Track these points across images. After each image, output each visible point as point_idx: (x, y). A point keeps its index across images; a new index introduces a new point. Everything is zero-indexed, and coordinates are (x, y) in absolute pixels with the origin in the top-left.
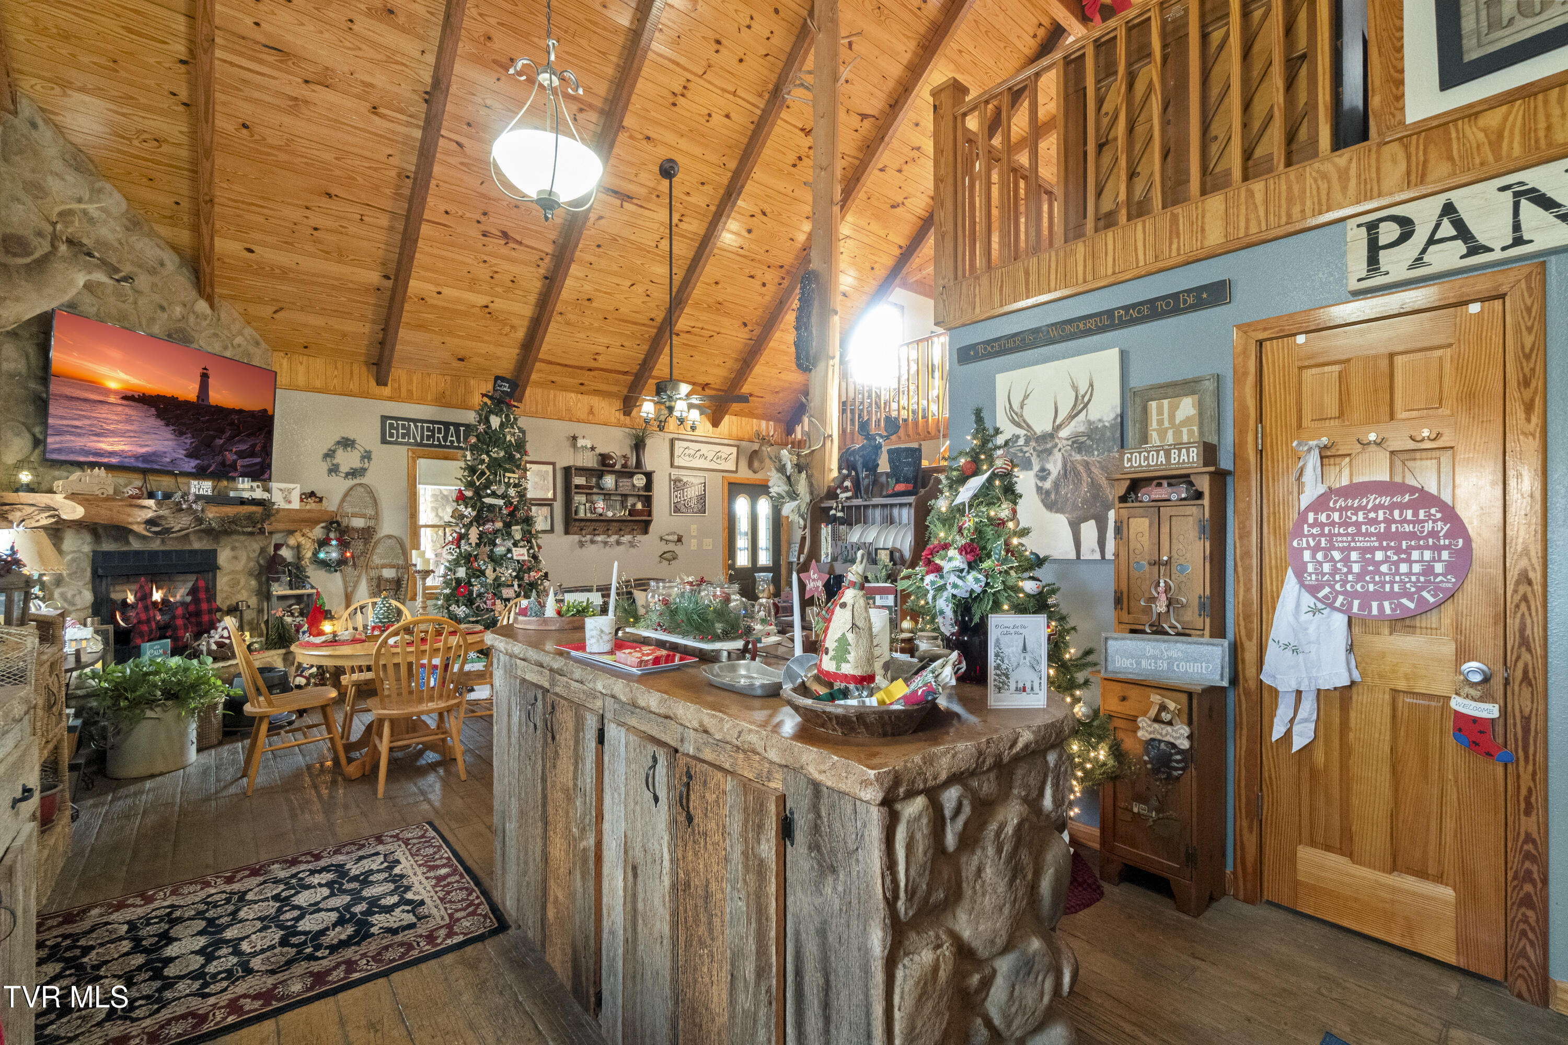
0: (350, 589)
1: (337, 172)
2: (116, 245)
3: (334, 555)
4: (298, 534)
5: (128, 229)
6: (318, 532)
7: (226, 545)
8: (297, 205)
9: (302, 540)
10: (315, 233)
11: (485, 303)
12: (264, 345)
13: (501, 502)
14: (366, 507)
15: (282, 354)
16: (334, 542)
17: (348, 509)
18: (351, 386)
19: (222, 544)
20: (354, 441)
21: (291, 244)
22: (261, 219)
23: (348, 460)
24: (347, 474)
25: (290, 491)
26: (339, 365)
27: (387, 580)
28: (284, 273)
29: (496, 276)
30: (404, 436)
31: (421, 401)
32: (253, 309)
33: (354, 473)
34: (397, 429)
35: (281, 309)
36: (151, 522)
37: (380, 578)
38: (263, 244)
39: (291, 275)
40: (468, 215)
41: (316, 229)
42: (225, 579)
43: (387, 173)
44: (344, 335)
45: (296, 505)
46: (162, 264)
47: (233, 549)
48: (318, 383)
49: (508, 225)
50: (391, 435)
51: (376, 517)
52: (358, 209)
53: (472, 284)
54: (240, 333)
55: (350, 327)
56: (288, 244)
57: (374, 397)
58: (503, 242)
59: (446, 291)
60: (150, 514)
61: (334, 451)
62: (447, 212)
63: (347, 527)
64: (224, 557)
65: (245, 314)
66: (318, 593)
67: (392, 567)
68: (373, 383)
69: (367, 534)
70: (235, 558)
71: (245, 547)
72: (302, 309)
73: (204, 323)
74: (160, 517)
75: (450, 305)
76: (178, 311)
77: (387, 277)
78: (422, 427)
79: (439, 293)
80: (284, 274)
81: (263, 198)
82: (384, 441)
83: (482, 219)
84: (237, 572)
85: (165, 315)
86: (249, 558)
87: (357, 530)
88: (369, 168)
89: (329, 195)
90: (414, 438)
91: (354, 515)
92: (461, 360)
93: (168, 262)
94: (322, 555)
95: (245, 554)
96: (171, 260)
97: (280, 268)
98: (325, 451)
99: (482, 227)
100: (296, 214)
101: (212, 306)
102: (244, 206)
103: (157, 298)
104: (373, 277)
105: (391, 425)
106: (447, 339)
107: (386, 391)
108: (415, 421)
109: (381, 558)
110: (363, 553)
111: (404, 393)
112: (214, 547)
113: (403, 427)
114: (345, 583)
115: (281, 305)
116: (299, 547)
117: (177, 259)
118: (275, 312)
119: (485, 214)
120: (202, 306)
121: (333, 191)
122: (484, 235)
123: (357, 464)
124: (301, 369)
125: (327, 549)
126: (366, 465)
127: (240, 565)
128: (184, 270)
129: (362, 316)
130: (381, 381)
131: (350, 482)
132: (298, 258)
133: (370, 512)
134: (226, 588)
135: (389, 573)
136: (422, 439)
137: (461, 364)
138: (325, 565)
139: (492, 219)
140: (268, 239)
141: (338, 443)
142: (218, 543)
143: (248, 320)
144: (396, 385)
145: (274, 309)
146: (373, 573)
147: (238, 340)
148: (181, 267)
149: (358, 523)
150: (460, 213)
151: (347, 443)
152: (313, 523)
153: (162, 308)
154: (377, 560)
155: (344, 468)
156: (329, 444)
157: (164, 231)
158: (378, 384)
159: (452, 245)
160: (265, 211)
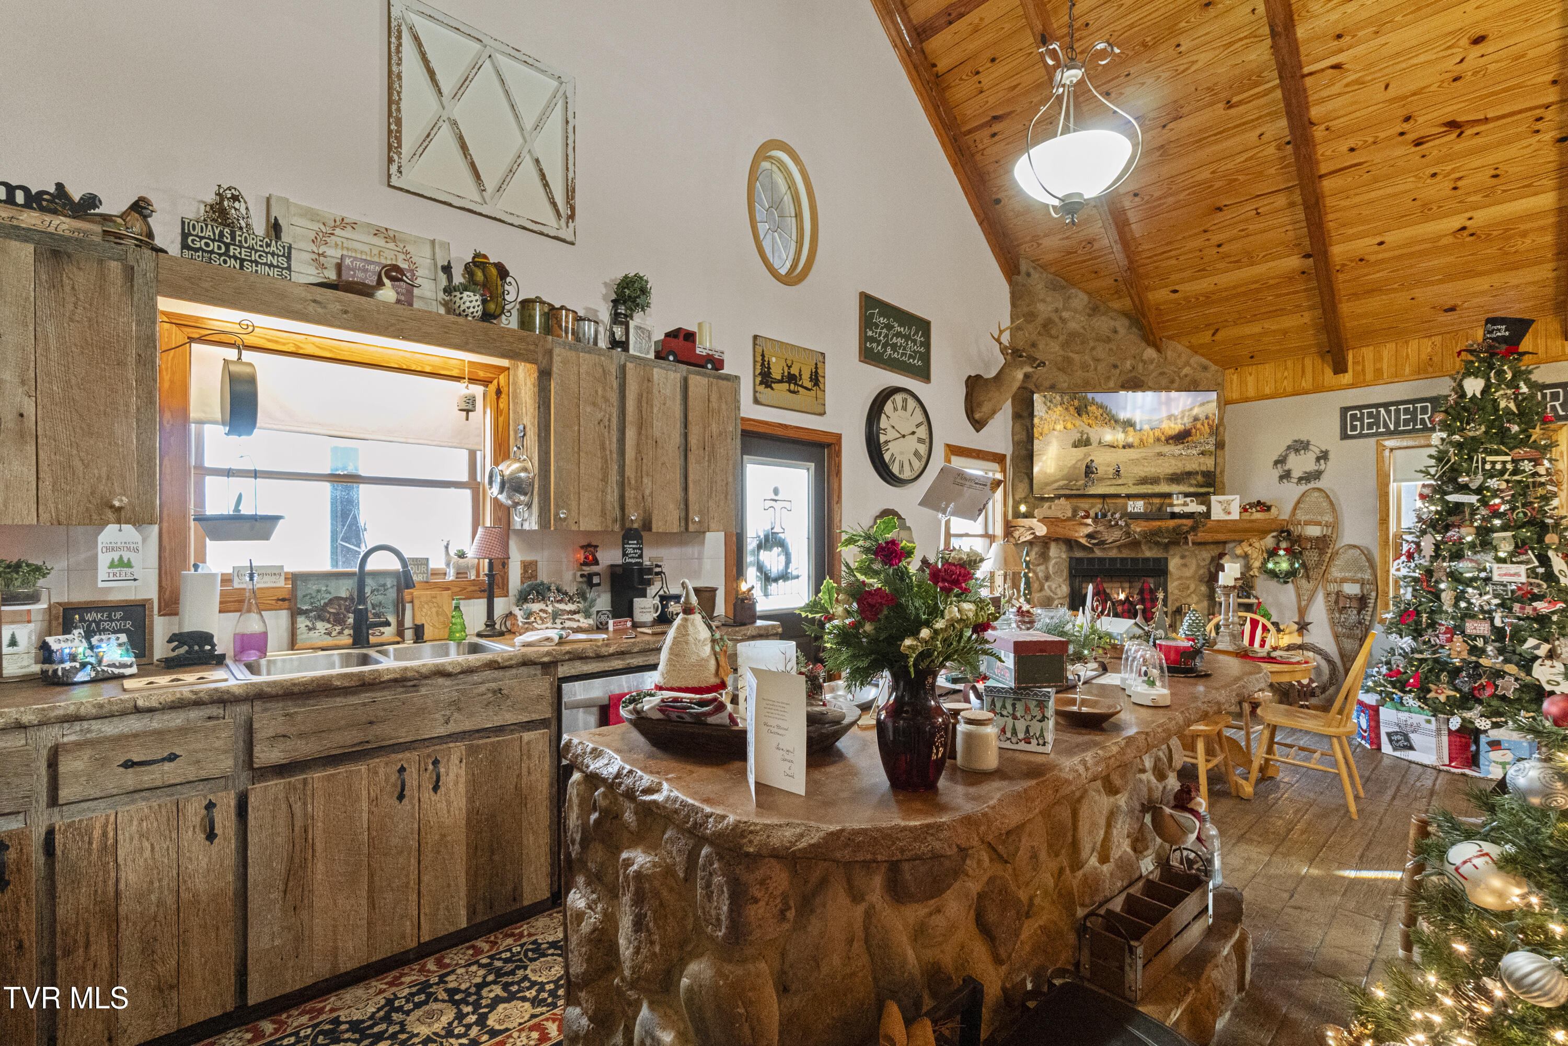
0: (1303, 603)
1: (1218, 184)
2: (1082, 331)
3: (1285, 566)
4: (1245, 544)
5: (1090, 315)
6: (1269, 541)
7: (1174, 555)
8: (1196, 234)
9: (1248, 549)
10: (1220, 250)
11: (1458, 225)
12: (1213, 368)
13: (1473, 499)
14: (1322, 514)
15: (1232, 370)
16: (1282, 552)
17: (1301, 516)
18: (1304, 384)
19: (1171, 552)
20: (1308, 443)
21: (1204, 270)
22: (1174, 262)
23: (1300, 464)
24: (1300, 479)
25: (1229, 503)
26: (1289, 363)
27: (1349, 597)
28: (1208, 297)
29: (1459, 184)
30: (1370, 426)
31: (1397, 377)
32: (1196, 340)
33: (1307, 478)
34: (1361, 420)
35: (1217, 330)
36: (1090, 536)
37: (1338, 594)
38: (1183, 281)
39: (1214, 297)
40: (1382, 135)
41: (1219, 246)
42: (1176, 583)
43: (1265, 153)
44: (1285, 332)
45: (1235, 515)
46: (1116, 332)
47: (1183, 557)
48: (1267, 391)
49: (1449, 111)
50: (1354, 428)
51: (1335, 525)
52: (1250, 206)
53: (1426, 211)
54: (1187, 364)
55: (1288, 322)
56: (1202, 271)
57: (1331, 389)
58: (1454, 136)
59: (1389, 238)
60: (1090, 530)
61: (1287, 455)
62: (1352, 150)
63: (1300, 536)
64: (1174, 564)
65: (1191, 347)
66: (1260, 603)
67: (1354, 581)
68: (1329, 372)
69: (1322, 543)
70: (1185, 565)
71: (1196, 556)
72: (1235, 324)
73: (1152, 367)
74: (1096, 532)
75: (1405, 251)
76: (1128, 364)
77: (1308, 256)
78: (1397, 411)
79: (1381, 243)
80: (1208, 299)
81: (1167, 244)
82: (1345, 436)
83: (1406, 126)
84: (1187, 578)
85: (1118, 371)
86: (1199, 566)
87: (1310, 539)
88: (1246, 161)
89: (1220, 209)
90: (1386, 425)
91: (1307, 523)
92: (1452, 309)
93: (1119, 329)
94: (1270, 565)
95: (1194, 562)
96: (1121, 325)
97: (1202, 295)
98: (1275, 458)
99: (1411, 137)
100: (1198, 243)
101: (1159, 350)
102: (1160, 257)
103: (1112, 360)
104: (1294, 262)
105: (1354, 417)
106: (1417, 293)
107: (1347, 378)
108: (1386, 405)
109: (1342, 570)
110: (1319, 564)
111: (1369, 376)
112: (1165, 555)
113: (1370, 415)
114: (1299, 596)
115: (1216, 326)
116: (1246, 556)
117: (1126, 322)
118: (1213, 335)
119: (1407, 119)
120: (1150, 353)
121: (1221, 204)
122: (1417, 145)
123: (1311, 466)
124: (1251, 380)
125: (1277, 559)
126: (1323, 467)
127: (1189, 572)
128: (1134, 329)
129: (1296, 306)
130: (1340, 368)
131: (1304, 487)
132: (1215, 279)
133: (1328, 518)
134: (1176, 592)
135: (1352, 589)
136: (1397, 424)
137: (1450, 316)
138: (1273, 574)
139: (1420, 120)
140: (1186, 274)
141: (1289, 447)
142: (1167, 552)
143: (1195, 350)
144: (1360, 368)
145: (1211, 332)
146: (1333, 588)
147: (1186, 370)
148: (1130, 327)
149: (1314, 531)
150: (1371, 140)
151: (1300, 446)
152: (1263, 533)
153: (1115, 367)
154: (1336, 573)
155: (1296, 474)
156: (1280, 450)
157: (1116, 305)
158: (1336, 372)
159: (1376, 180)
160: (1173, 253)
